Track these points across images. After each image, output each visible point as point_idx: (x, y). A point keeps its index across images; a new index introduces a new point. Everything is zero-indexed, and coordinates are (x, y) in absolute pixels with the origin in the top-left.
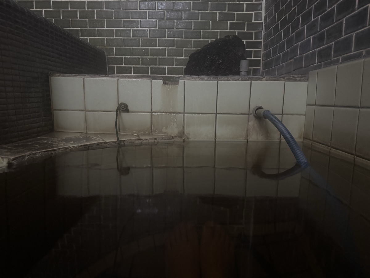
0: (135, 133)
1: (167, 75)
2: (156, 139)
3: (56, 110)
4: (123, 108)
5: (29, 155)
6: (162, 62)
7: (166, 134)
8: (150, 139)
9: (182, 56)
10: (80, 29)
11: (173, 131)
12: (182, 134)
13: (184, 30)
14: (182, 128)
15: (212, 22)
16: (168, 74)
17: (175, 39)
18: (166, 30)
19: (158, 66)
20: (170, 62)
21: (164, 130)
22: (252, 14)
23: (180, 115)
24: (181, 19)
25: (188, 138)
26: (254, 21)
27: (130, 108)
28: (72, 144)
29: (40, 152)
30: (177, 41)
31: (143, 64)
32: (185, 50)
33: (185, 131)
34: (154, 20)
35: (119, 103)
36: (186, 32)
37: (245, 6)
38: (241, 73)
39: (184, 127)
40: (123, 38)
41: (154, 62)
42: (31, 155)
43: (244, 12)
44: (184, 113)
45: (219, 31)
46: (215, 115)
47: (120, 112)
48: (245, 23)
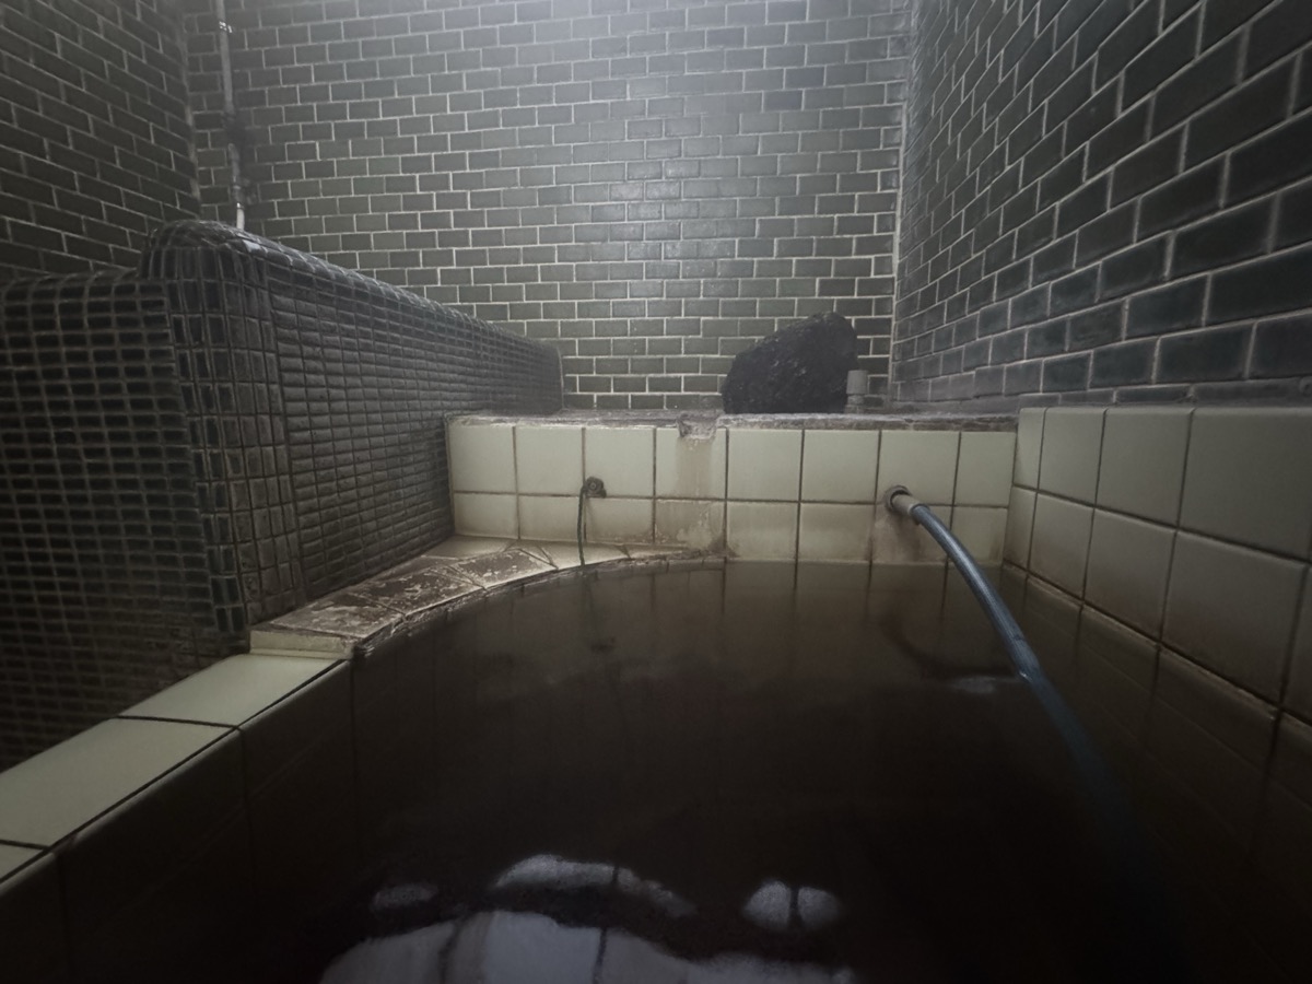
0: (619, 542)
1: (683, 393)
2: (664, 558)
3: (458, 492)
4: (593, 488)
5: (397, 624)
6: (675, 366)
7: (685, 545)
8: (651, 558)
9: (717, 353)
10: (508, 303)
11: (701, 538)
12: (721, 545)
13: (721, 299)
14: (721, 532)
15: (781, 281)
16: (686, 390)
17: (703, 318)
18: (683, 300)
19: (664, 375)
20: (691, 366)
21: (681, 536)
22: (870, 260)
23: (717, 504)
24: (715, 275)
25: (734, 555)
26: (875, 274)
27: (609, 489)
28: (488, 579)
29: (421, 612)
30: (705, 322)
31: (633, 372)
32: (722, 341)
33: (728, 539)
34: (659, 281)
35: (587, 478)
36: (724, 303)
37: (854, 242)
38: (850, 398)
39: (725, 531)
40: (594, 320)
41: (656, 366)
42: (402, 621)
43: (853, 257)
44: (726, 499)
45: (796, 299)
46: (796, 505)
47: (588, 497)
48: (854, 280)
